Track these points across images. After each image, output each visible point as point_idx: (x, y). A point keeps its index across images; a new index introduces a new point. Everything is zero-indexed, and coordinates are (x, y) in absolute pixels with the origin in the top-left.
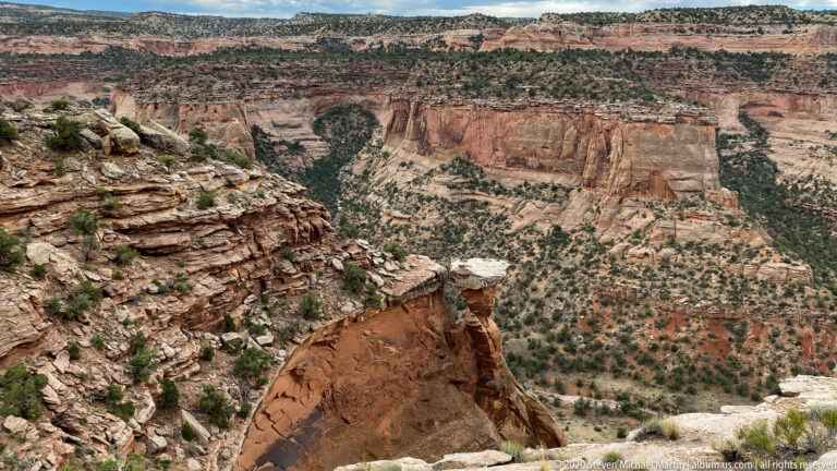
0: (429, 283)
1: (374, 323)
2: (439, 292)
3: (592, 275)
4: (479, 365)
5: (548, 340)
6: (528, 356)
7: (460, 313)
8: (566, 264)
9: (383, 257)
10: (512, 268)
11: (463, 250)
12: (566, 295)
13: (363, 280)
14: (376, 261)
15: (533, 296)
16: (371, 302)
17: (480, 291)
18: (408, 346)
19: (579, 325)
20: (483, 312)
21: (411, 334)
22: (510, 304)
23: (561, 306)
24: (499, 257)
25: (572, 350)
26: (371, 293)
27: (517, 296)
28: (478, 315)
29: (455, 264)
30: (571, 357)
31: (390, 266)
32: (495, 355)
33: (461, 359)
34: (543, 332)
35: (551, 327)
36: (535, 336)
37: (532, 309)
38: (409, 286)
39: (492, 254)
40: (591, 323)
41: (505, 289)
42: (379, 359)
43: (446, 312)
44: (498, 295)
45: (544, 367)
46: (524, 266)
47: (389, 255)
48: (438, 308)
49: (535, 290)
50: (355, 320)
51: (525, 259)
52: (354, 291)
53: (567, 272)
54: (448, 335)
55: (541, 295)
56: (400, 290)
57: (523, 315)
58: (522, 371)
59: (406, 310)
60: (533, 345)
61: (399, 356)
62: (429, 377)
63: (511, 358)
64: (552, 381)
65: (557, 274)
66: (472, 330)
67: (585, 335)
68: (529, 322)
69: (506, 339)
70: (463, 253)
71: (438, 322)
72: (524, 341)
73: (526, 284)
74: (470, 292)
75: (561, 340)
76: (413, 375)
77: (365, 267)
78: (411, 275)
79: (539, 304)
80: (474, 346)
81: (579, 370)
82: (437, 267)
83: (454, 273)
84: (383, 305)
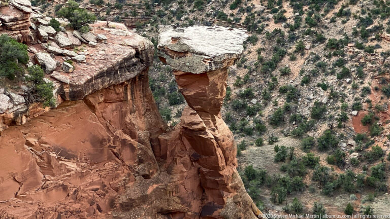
0: (125, 64)
1: (42, 127)
2: (142, 78)
3: (370, 51)
4: (202, 187)
5: (305, 148)
6: (275, 172)
7: (175, 110)
8: (332, 34)
9: (54, 24)
10: (252, 40)
11: (178, 14)
12: (331, 80)
13: (23, 61)
14: (43, 32)
15: (283, 82)
16: (36, 95)
17: (204, 75)
18: (94, 160)
19: (349, 124)
20: (209, 109)
21: (99, 143)
22: (248, 95)
23: (324, 97)
24: (232, 24)
25: (339, 161)
26: (37, 81)
27: (259, 84)
28: (201, 112)
29: (166, 36)
30: (338, 172)
31: (65, 39)
32: (226, 172)
33: (176, 178)
34: (297, 136)
35: (309, 128)
36: (286, 142)
37: (282, 102)
38: (95, 69)
39: (222, 19)
40: (367, 122)
41: (242, 73)
42: (51, 180)
43: (152, 108)
44: (231, 81)
45: (298, 188)
46: (270, 37)
47: (63, 22)
48: (140, 103)
49: (286, 73)
50: (13, 123)
51: (272, 27)
52: (10, 77)
53: (335, 46)
54: (155, 143)
55: (294, 81)
56: (82, 76)
57: (268, 111)
58: (266, 194)
59: (92, 107)
60: (282, 156)
61: (82, 176)
62: (127, 206)
63: (250, 175)
64: (310, 207)
65: (320, 49)
66: (192, 135)
67: (359, 139)
68: (277, 121)
69: (243, 147)
70: (178, 19)
71: (140, 124)
72: (269, 149)
73: (272, 65)
74: (189, 78)
75: (323, 148)
76: (103, 202)
77: (25, 41)
78: (100, 52)
79: (293, 95)
80: (195, 159)
81: (349, 191)
82: (139, 40)
83: (164, 49)
84: (56, 99)
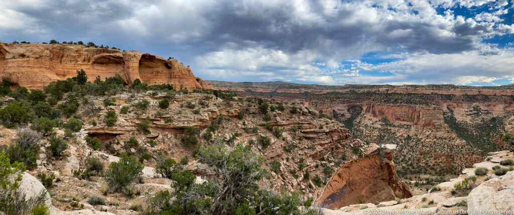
0: (376, 151)
1: (361, 162)
2: (379, 153)
3: (417, 147)
4: (389, 174)
5: (407, 166)
6: (402, 171)
7: (384, 159)
8: (411, 145)
9: (364, 143)
10: (397, 146)
11: (385, 142)
12: (411, 153)
13: (358, 150)
14: (362, 145)
15: (403, 154)
16: (360, 156)
17: (389, 153)
18: (370, 169)
19: (415, 161)
20: (390, 159)
21: (371, 165)
22: (397, 156)
23: (410, 156)
24: (394, 144)
25: (413, 168)
26: (360, 153)
27: (399, 154)
28: (389, 160)
29: (383, 146)
30: (413, 170)
31: (366, 146)
32: (393, 171)
33: (385, 172)
34: (406, 164)
35: (408, 162)
36: (404, 165)
37: (403, 157)
38: (370, 152)
39: (392, 143)
40: (418, 160)
41: (396, 152)
42: (362, 172)
43: (380, 159)
44: (394, 154)
45: (406, 174)
46: (401, 145)
47: (365, 143)
48: (378, 158)
49: (403, 152)
50: (356, 161)
51: (401, 144)
52: (356, 153)
53: (411, 147)
54: (381, 166)
55: (405, 153)
56: (368, 153)
57: (401, 159)
58: (401, 175)
59: (370, 159)
60: (403, 168)
61: (368, 172)
62: (376, 178)
63: (398, 172)
64: (409, 177)
65: (409, 147)
66: (387, 164)
67: (417, 163)
68: (402, 161)
69: (396, 166)
70: (385, 143)
71: (378, 162)
72: (401, 166)
73: (401, 151)
74: (387, 153)
75: (411, 166)
76: (372, 177)
77: (359, 146)
78: (371, 149)
79: (405, 156)
80: (388, 169)
81: (416, 173)
82: (378, 146)
83: (382, 148)
84: (364, 157)
